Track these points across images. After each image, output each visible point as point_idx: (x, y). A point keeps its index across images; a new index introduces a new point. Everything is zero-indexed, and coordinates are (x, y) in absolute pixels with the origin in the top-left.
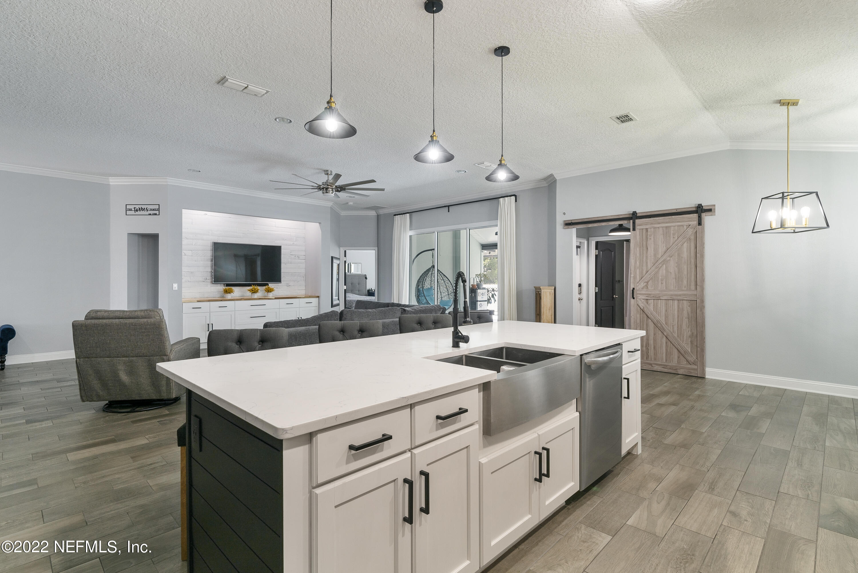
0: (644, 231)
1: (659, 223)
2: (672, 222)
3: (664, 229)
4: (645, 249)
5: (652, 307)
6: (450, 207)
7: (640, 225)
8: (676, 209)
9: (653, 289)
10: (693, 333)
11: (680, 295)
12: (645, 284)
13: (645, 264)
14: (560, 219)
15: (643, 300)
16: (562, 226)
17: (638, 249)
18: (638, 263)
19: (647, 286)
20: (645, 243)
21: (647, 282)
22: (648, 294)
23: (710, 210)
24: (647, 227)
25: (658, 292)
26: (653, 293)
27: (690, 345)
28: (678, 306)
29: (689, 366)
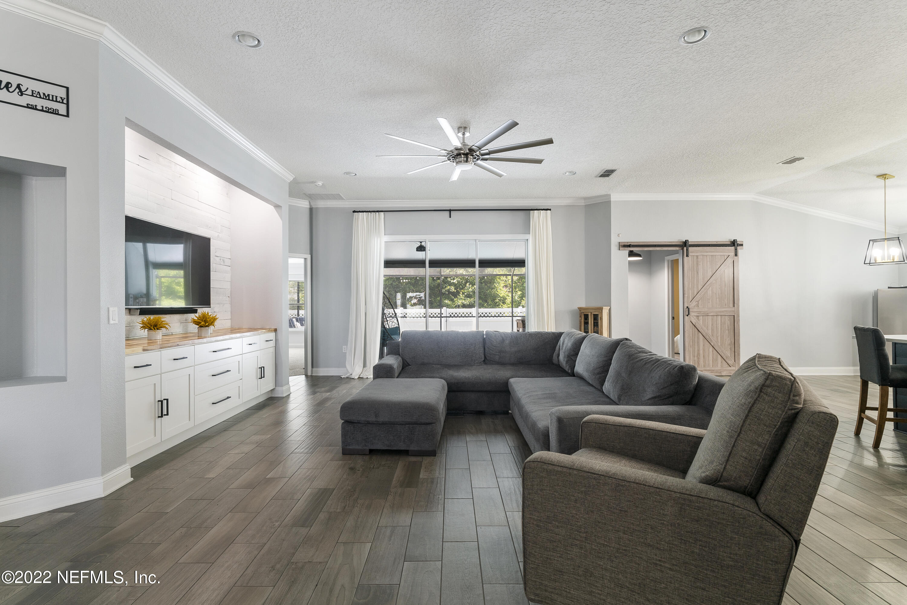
0: (695, 258)
1: (707, 252)
2: (717, 252)
3: (710, 257)
4: (696, 273)
5: (702, 322)
6: (452, 212)
7: (692, 253)
8: (717, 242)
9: (702, 307)
10: (731, 342)
11: (723, 312)
12: (697, 303)
13: (695, 286)
14: (615, 241)
15: (694, 317)
16: (617, 248)
17: (690, 273)
18: (690, 285)
19: (697, 305)
20: (695, 268)
21: (698, 302)
22: (699, 312)
23: (742, 245)
24: (698, 254)
25: (706, 310)
26: (703, 310)
27: (729, 351)
28: (721, 320)
29: (730, 368)
